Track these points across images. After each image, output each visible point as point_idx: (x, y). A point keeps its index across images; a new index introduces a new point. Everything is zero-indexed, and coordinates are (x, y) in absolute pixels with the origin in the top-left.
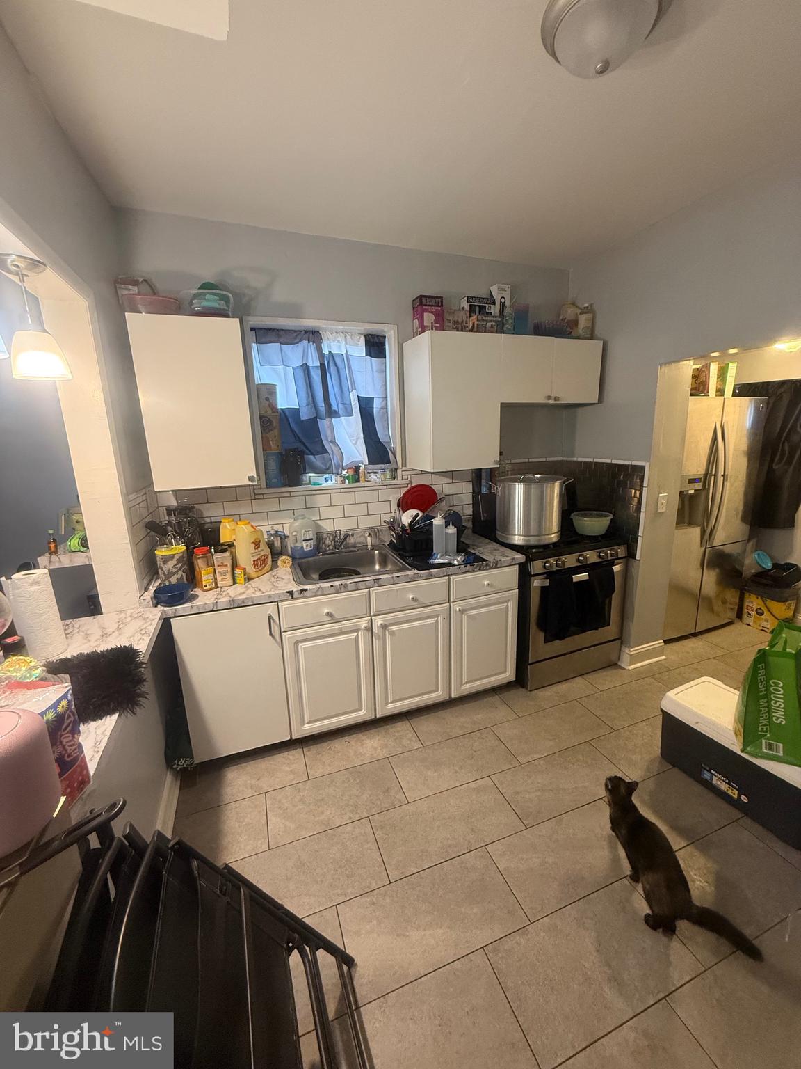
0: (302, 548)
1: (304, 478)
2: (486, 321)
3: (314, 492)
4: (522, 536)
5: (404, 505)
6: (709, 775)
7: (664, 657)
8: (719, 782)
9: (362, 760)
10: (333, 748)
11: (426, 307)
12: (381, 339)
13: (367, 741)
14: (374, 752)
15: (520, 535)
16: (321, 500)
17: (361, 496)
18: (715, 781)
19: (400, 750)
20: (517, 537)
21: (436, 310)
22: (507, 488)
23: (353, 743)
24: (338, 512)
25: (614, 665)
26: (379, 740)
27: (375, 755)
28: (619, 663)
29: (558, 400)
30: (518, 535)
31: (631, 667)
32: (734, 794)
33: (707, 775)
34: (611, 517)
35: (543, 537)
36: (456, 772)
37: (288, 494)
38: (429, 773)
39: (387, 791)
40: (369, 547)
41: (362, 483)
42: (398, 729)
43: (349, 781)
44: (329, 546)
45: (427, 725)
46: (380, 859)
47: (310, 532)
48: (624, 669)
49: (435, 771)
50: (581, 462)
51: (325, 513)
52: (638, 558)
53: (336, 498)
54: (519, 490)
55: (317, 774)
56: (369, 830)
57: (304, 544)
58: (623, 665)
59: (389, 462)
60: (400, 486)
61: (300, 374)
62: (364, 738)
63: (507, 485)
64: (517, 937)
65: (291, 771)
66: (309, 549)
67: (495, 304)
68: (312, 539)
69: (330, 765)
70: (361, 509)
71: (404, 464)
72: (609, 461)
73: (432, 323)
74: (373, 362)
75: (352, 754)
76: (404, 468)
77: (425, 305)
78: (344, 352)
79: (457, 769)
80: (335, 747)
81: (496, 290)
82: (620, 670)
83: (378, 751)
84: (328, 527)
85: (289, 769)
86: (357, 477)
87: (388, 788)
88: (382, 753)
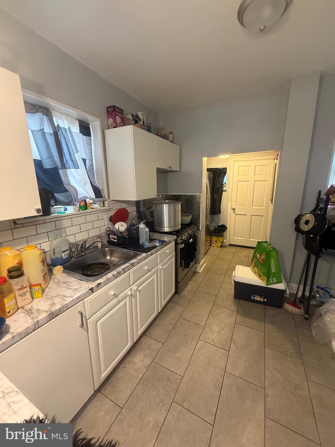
0: (62, 257)
1: (52, 209)
2: (143, 127)
3: (61, 218)
4: (168, 227)
5: (114, 220)
6: (253, 297)
7: (205, 264)
8: (257, 298)
9: (142, 372)
10: (119, 377)
11: (117, 113)
12: (87, 124)
13: (135, 360)
14: (143, 363)
15: (167, 227)
16: (66, 223)
17: (90, 218)
18: (256, 298)
19: (155, 353)
20: (165, 228)
21: (121, 116)
22: (160, 207)
23: (127, 366)
24: (76, 229)
25: (195, 272)
26: (140, 355)
27: (146, 364)
28: (196, 271)
29: (171, 168)
30: (166, 227)
31: (201, 271)
32: (262, 300)
33: (253, 298)
34: (192, 216)
35: (176, 227)
36: (187, 346)
37: (43, 222)
38: (177, 355)
39: (168, 379)
40: (99, 247)
41: (89, 210)
42: (144, 342)
43: (146, 389)
44: (74, 252)
45: (156, 332)
46: (198, 418)
47: (67, 245)
48: (199, 272)
49: (179, 352)
50: (171, 195)
51: (69, 231)
52: (200, 230)
53: (75, 221)
54: (165, 207)
55: (124, 401)
56: (180, 408)
57: (63, 254)
58: (198, 271)
59: (102, 197)
60: (109, 210)
61: (39, 136)
62: (131, 359)
63: (160, 205)
64: (268, 399)
65: (105, 413)
66: (66, 257)
67: (141, 121)
68: (68, 250)
69: (127, 389)
70: (89, 226)
71: (109, 198)
72: (185, 194)
73: (112, 123)
74: (84, 138)
75: (133, 372)
76: (109, 200)
77: (117, 112)
78: (66, 127)
79: (186, 344)
80: (120, 376)
81: (141, 115)
82: (198, 273)
83: (145, 361)
84: (72, 240)
85: (103, 413)
86: (86, 206)
87: (168, 377)
88: (148, 361)
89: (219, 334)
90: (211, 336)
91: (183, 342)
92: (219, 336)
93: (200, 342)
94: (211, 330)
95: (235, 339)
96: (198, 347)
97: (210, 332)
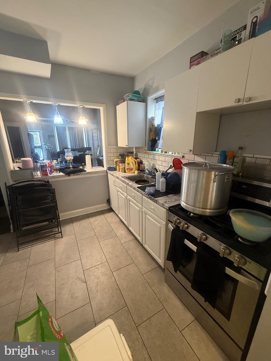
3: (155, 154)
10: (120, 225)
11: (192, 63)
13: (123, 231)
23: (123, 228)
62: (125, 230)
79: (111, 252)
89: (97, 276)
90: (101, 270)
91: (114, 252)
92: (96, 275)
93: (105, 260)
94: (105, 274)
95: (84, 284)
96: (104, 257)
97: (105, 272)
